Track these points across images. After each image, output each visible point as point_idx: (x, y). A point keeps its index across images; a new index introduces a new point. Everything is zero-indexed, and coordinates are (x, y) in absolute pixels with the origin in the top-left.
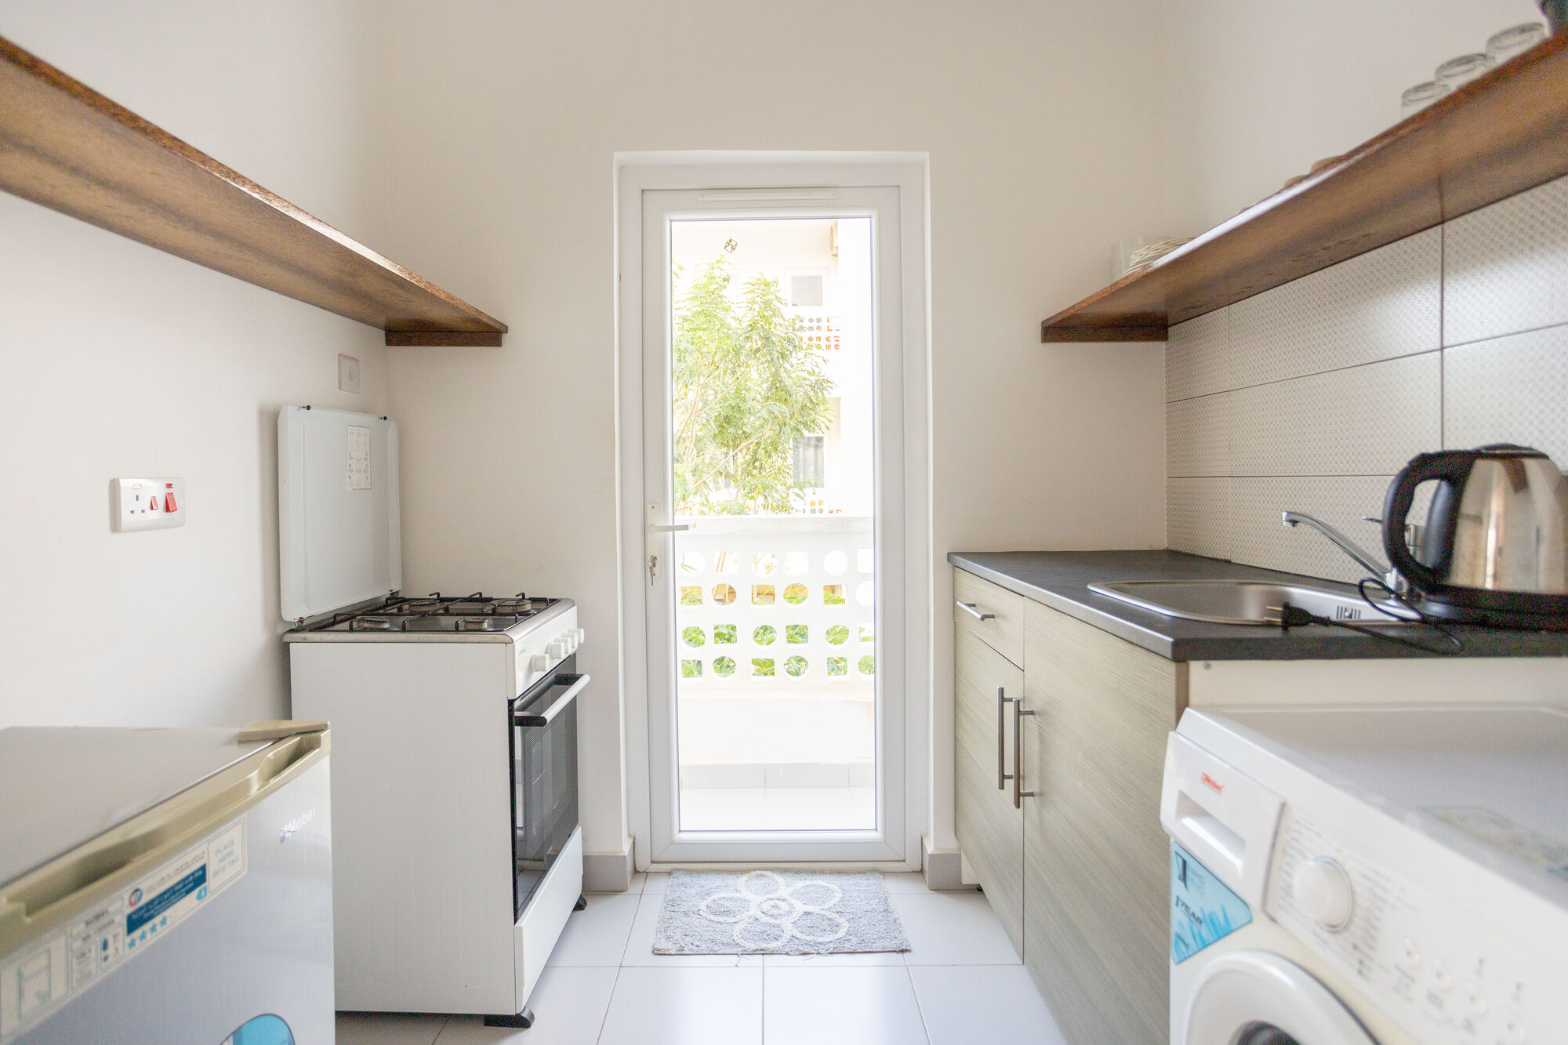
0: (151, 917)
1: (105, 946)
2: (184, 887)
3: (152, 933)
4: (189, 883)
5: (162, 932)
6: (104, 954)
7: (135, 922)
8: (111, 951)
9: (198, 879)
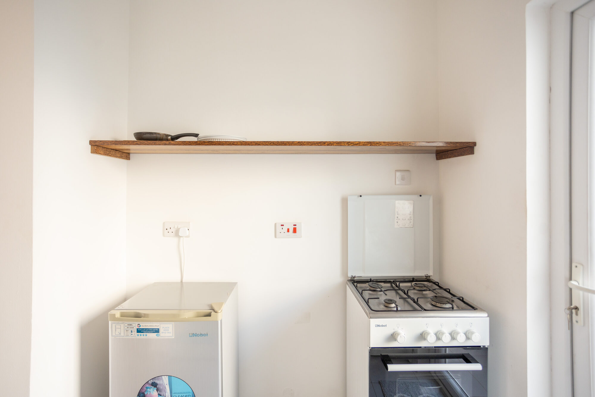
0: (143, 332)
1: (132, 332)
2: (152, 330)
3: (142, 336)
4: (154, 330)
5: (145, 337)
6: (131, 333)
7: (139, 331)
8: (133, 333)
9: (157, 331)
